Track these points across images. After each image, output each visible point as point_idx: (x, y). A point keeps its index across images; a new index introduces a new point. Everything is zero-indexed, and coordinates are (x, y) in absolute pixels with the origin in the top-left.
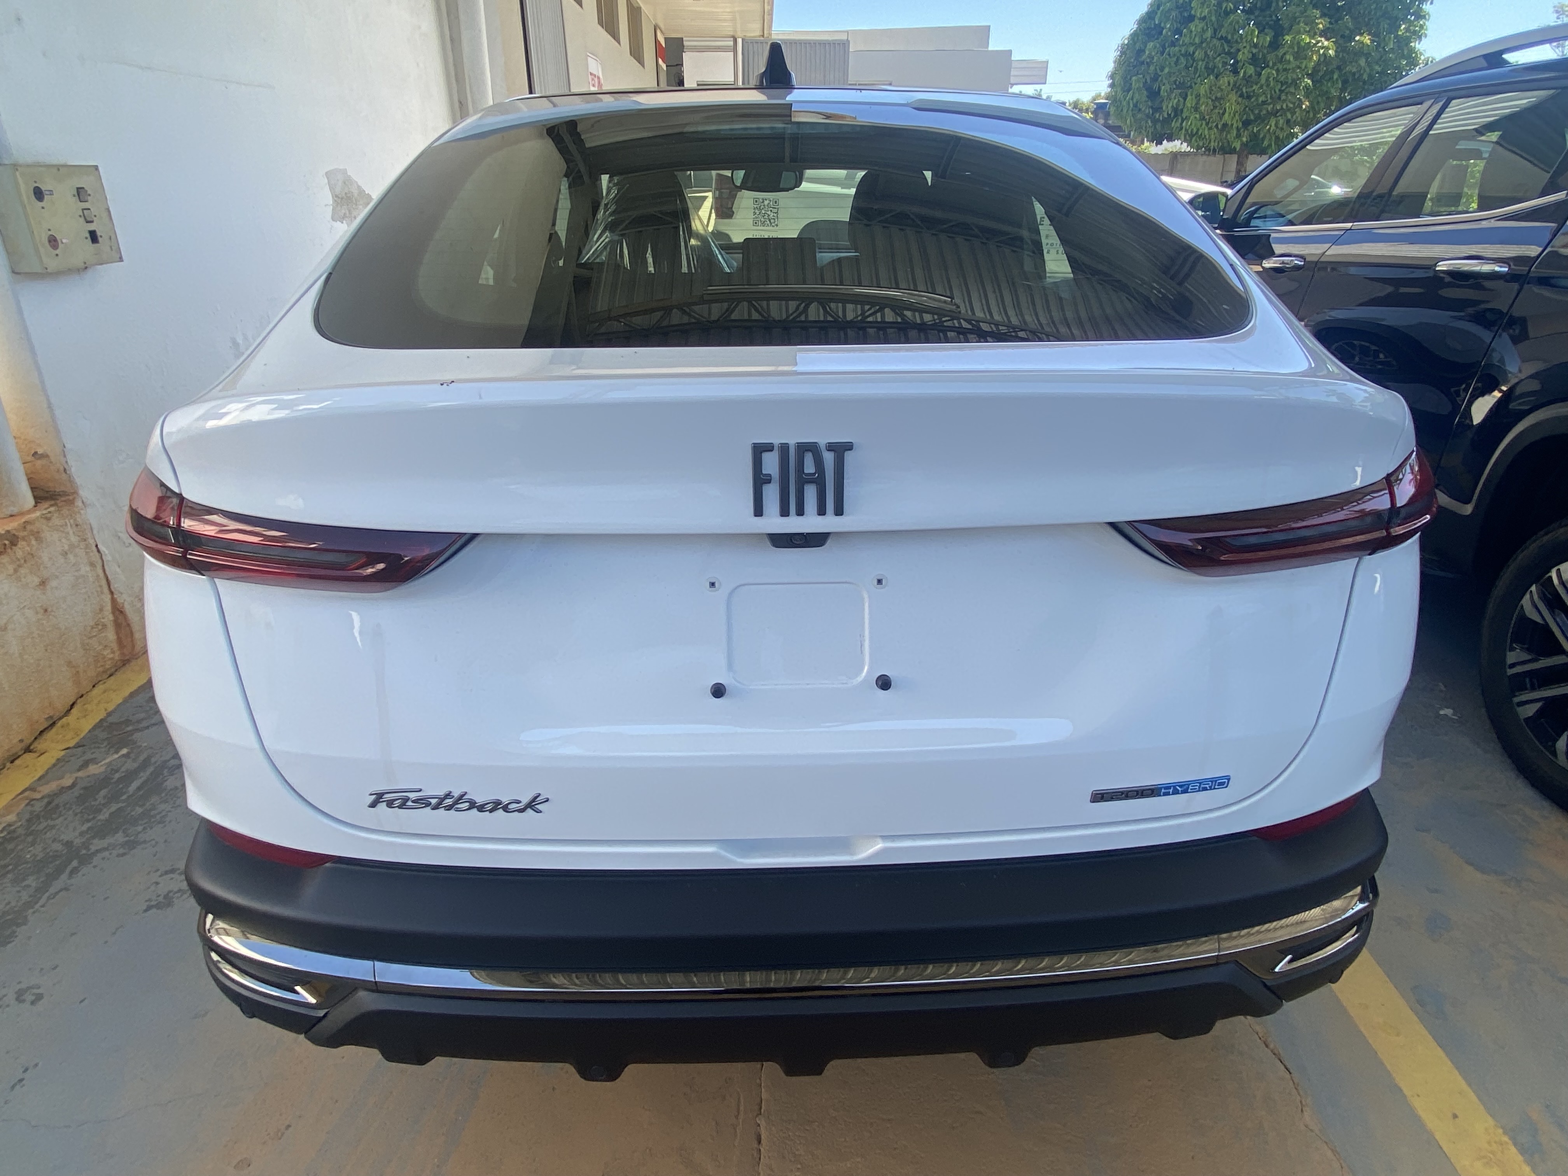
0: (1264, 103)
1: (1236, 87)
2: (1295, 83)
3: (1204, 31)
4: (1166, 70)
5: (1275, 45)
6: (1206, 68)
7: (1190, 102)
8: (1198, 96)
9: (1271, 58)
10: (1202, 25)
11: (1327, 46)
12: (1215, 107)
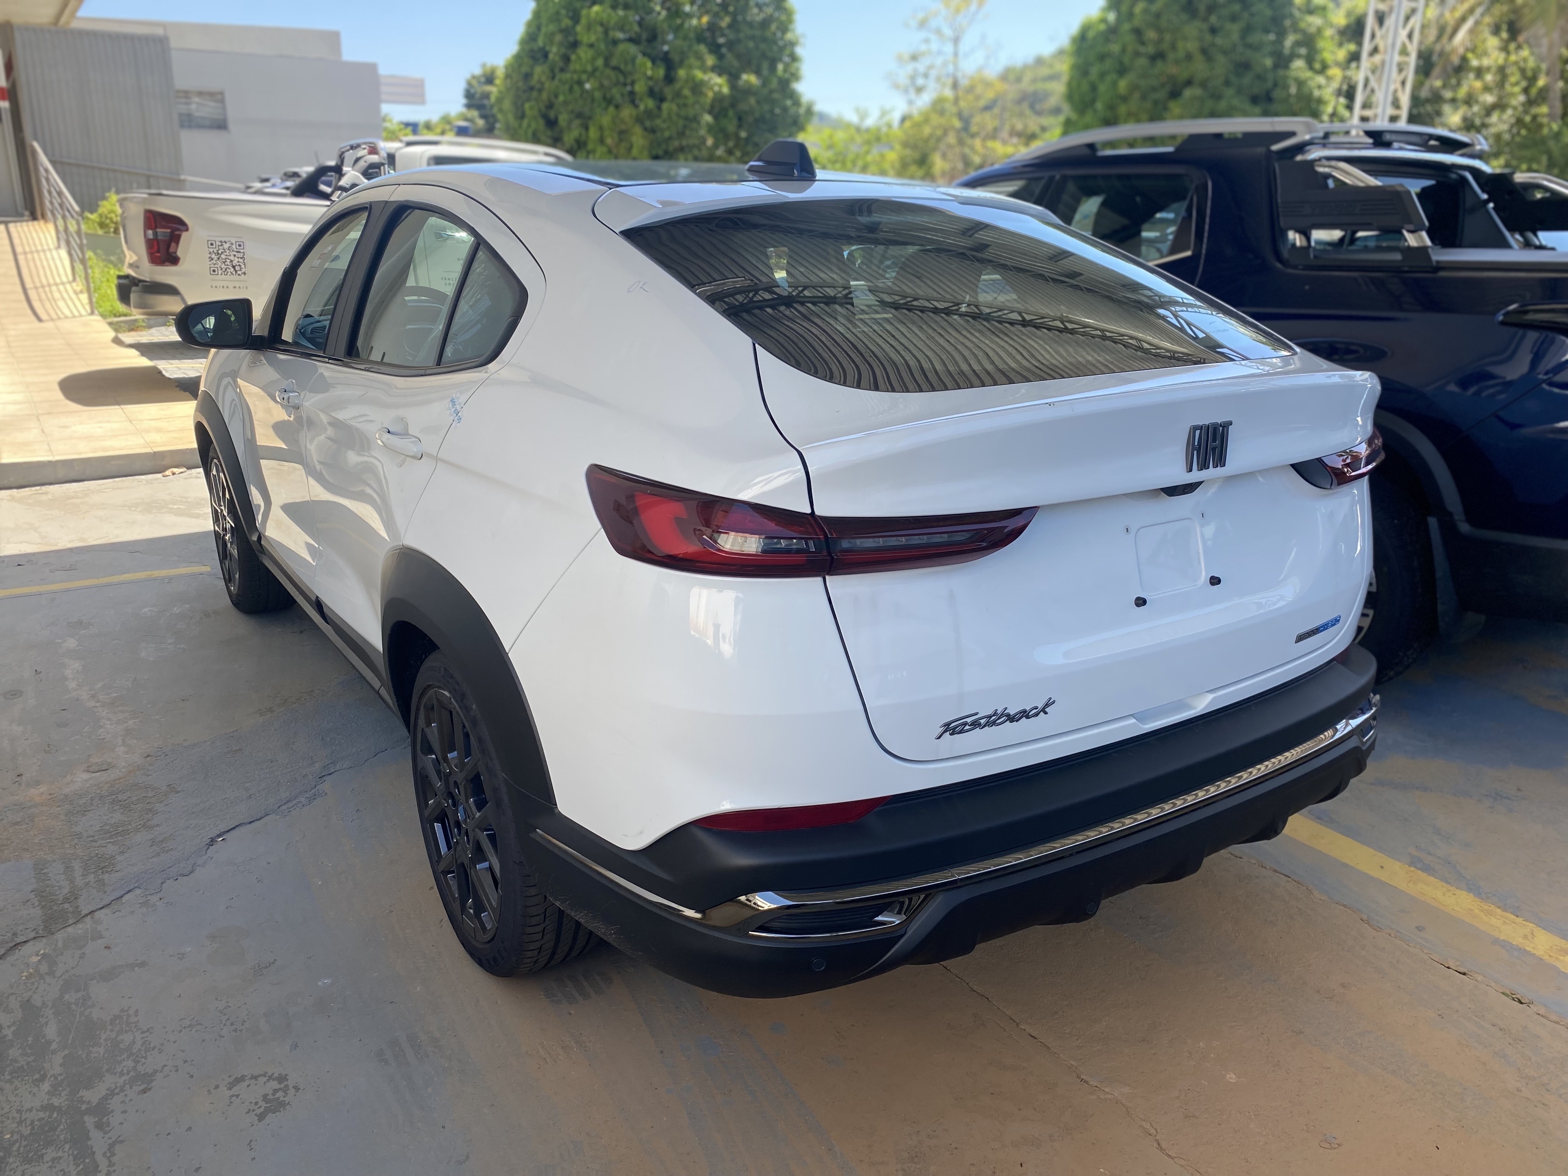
0: (670, 138)
1: (639, 120)
2: (695, 119)
3: (594, 59)
4: (561, 98)
5: (669, 79)
6: (604, 98)
7: (593, 133)
8: (601, 128)
9: (668, 91)
10: (590, 53)
11: (718, 83)
12: (621, 140)
